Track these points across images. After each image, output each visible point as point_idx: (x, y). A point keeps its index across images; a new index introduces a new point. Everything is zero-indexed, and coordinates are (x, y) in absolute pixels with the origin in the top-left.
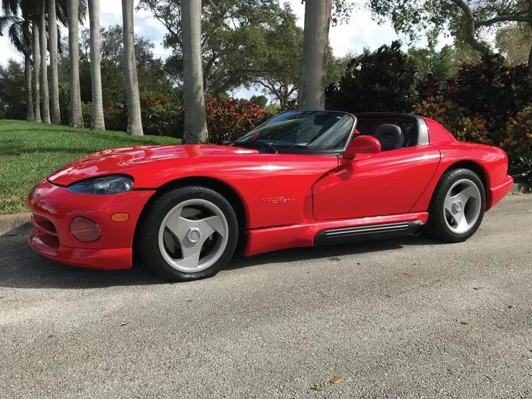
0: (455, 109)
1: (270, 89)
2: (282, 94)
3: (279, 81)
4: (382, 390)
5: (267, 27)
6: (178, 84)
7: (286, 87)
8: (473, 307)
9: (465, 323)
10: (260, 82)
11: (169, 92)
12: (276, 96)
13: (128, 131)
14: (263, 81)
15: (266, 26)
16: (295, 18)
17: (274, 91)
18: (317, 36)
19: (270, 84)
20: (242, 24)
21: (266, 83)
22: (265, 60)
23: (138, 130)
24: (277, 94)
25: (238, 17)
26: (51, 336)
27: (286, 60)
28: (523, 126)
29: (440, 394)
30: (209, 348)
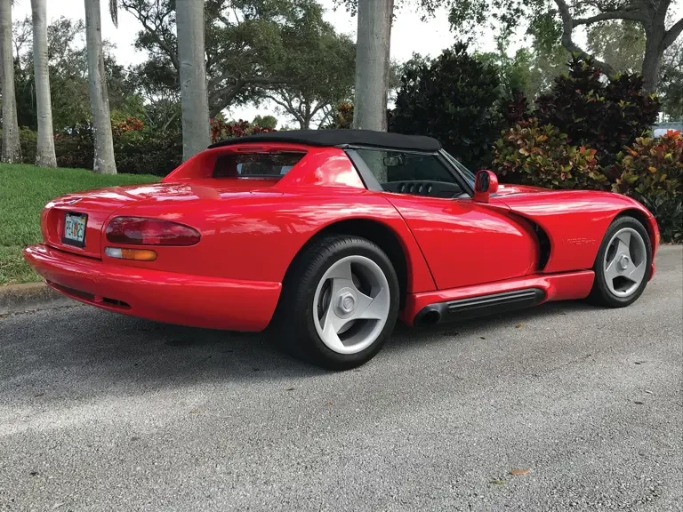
0: (557, 136)
1: (286, 107)
2: (302, 115)
3: (298, 96)
4: (574, 480)
5: (281, 22)
6: (152, 100)
7: (308, 104)
8: (642, 384)
9: (640, 403)
10: (270, 97)
11: (138, 111)
12: (293, 117)
13: (96, 168)
14: (275, 96)
15: (281, 20)
16: (322, 10)
17: (291, 110)
18: (376, 40)
19: (285, 99)
20: (247, 16)
21: (279, 98)
22: (281, 67)
23: (109, 167)
24: (295, 114)
25: (241, 7)
26: (134, 439)
27: (310, 68)
28: (644, 157)
29: (642, 480)
30: (344, 444)
